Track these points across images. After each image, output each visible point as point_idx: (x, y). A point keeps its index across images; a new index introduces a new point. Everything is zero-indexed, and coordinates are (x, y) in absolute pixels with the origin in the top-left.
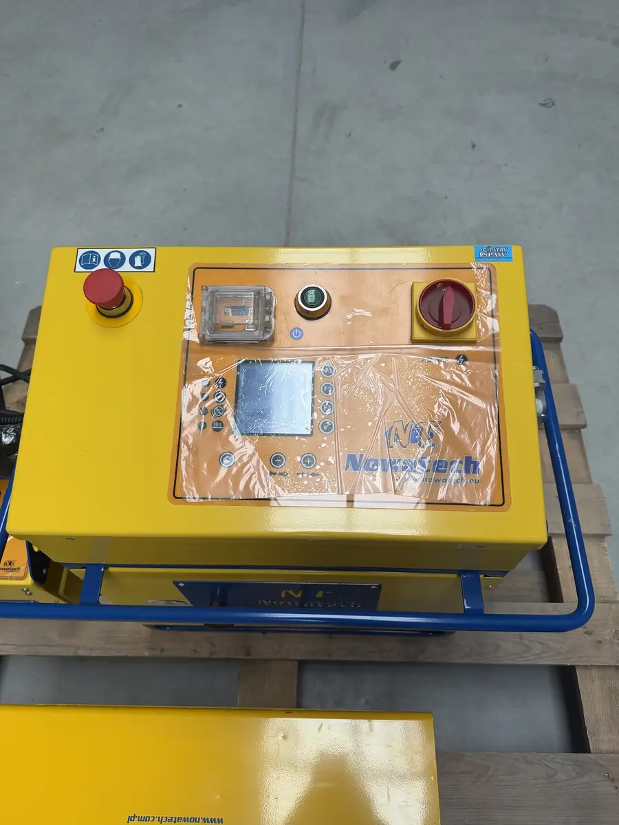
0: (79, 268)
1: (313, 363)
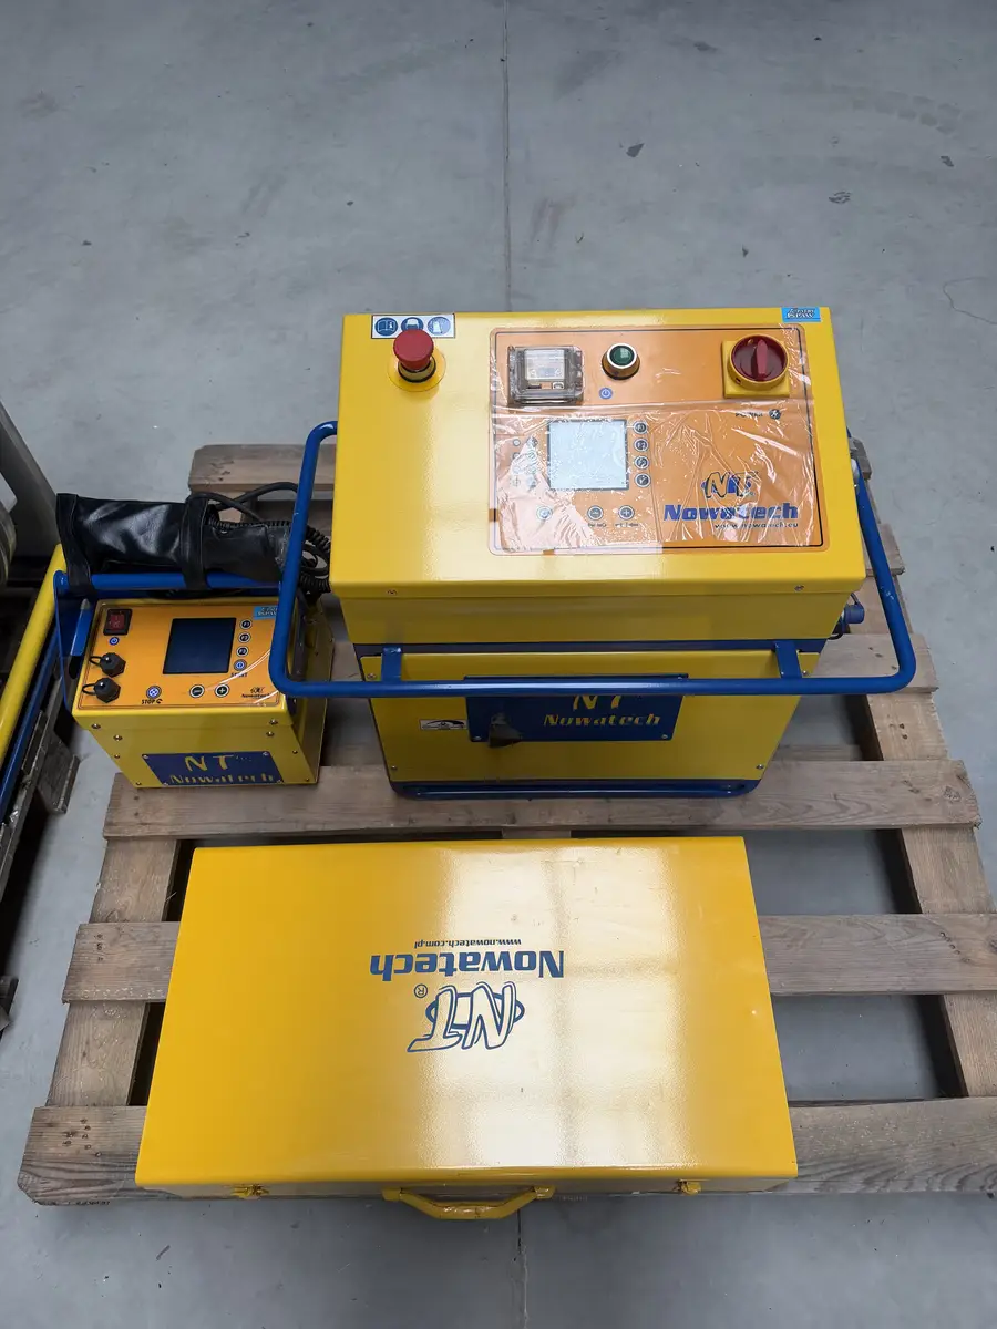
0: (376, 335)
1: (625, 421)
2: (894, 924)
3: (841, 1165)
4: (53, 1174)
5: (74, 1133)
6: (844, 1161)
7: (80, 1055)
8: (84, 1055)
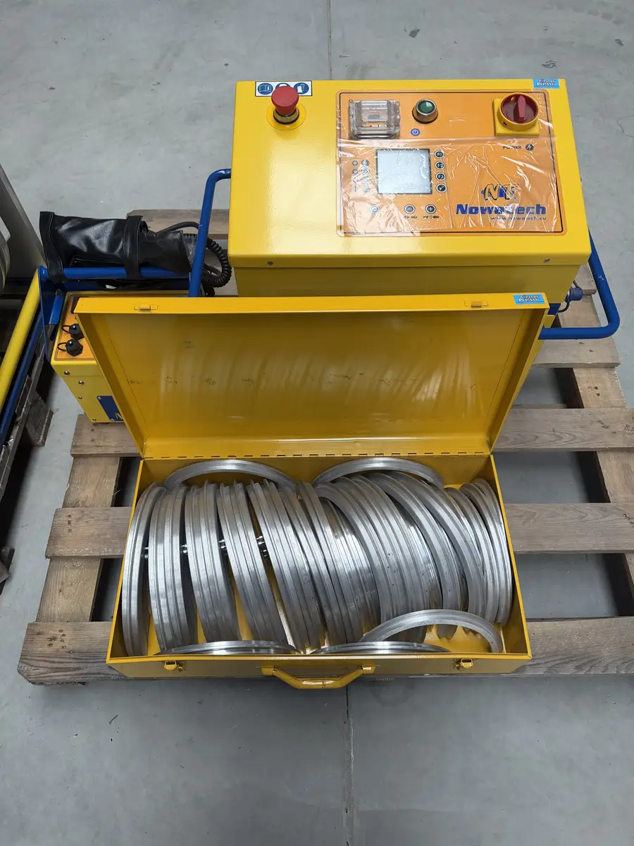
0: (258, 94)
1: (429, 150)
2: (592, 509)
3: (560, 657)
4: (42, 664)
5: (54, 639)
6: (563, 655)
7: (58, 592)
8: (60, 591)
